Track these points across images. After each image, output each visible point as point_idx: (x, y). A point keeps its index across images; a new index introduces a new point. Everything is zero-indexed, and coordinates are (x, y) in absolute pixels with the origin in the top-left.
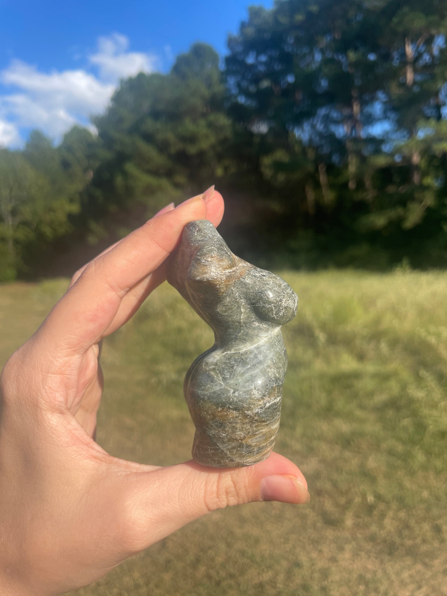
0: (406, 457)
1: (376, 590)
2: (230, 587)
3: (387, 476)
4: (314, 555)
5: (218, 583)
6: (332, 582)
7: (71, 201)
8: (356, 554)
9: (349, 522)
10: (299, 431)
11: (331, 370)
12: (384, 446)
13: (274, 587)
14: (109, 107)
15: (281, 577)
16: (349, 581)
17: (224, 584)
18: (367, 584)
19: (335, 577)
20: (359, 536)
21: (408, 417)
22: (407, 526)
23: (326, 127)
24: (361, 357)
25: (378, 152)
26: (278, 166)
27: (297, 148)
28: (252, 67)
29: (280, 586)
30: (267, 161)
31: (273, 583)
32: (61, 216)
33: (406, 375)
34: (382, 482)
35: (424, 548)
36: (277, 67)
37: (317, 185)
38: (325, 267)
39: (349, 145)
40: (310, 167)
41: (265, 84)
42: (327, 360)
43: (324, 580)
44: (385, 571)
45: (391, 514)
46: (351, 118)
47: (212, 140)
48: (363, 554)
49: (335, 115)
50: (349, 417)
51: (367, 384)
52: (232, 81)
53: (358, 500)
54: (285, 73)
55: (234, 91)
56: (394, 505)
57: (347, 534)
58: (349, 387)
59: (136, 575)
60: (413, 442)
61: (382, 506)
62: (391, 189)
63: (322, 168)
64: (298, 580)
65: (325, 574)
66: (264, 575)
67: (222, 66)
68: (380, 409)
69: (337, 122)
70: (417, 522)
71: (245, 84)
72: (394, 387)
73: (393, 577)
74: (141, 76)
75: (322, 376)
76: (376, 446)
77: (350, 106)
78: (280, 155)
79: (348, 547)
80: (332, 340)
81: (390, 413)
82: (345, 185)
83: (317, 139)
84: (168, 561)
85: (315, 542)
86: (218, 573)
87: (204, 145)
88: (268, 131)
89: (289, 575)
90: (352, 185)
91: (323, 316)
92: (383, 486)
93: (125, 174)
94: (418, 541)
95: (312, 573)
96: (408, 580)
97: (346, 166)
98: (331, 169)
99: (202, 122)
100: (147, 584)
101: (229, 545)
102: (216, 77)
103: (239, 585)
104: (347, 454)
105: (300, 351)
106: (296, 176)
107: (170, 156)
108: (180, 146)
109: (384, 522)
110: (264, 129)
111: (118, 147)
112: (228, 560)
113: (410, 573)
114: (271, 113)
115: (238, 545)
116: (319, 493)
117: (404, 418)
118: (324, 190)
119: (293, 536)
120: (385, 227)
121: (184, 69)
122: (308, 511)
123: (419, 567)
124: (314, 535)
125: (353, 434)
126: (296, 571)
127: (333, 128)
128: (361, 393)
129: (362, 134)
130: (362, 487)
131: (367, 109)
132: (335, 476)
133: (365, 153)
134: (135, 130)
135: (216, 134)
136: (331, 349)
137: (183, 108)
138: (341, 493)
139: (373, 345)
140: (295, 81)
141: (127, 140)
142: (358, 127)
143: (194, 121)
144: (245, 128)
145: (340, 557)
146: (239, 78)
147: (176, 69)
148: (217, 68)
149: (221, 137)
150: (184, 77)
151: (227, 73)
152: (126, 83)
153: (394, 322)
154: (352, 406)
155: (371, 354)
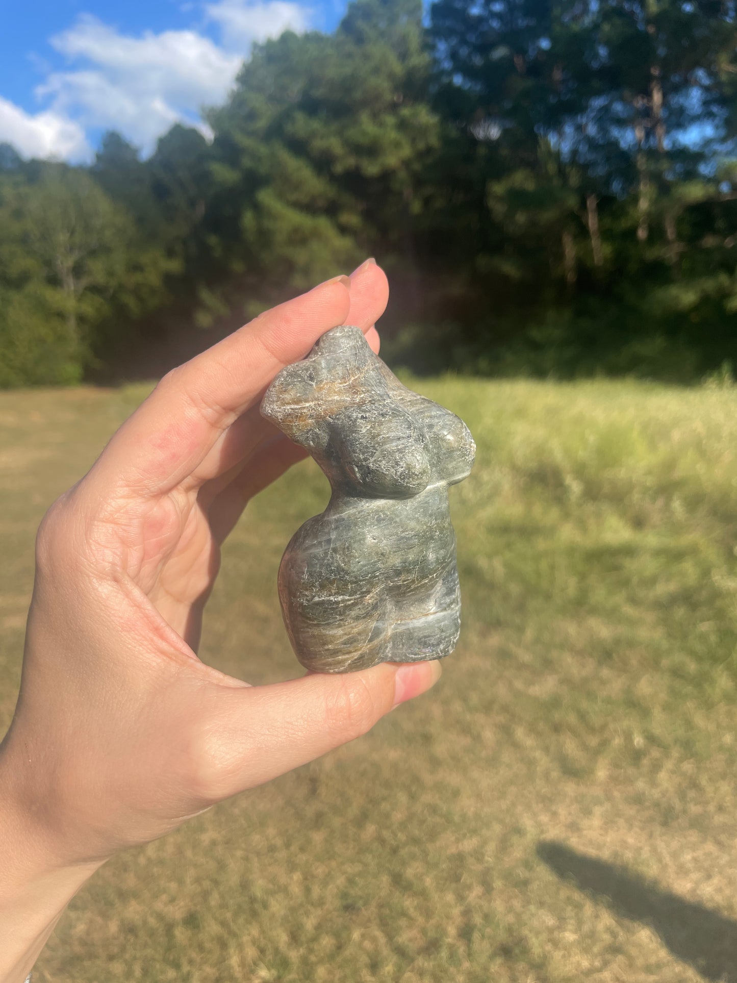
0: (701, 681)
2: (413, 857)
3: (667, 708)
4: (544, 818)
5: (395, 851)
7: (170, 253)
8: (609, 823)
9: (602, 773)
11: (587, 542)
13: (481, 860)
14: (233, 91)
15: (491, 847)
17: (404, 852)
20: (616, 794)
21: (708, 620)
22: (694, 784)
23: (603, 130)
24: (639, 523)
25: (690, 175)
26: (517, 198)
27: (552, 168)
28: (480, 20)
29: (489, 859)
30: (498, 188)
31: (478, 855)
32: (153, 278)
33: (711, 553)
34: (658, 714)
35: (719, 819)
36: (522, 23)
37: (582, 232)
38: (590, 374)
39: (642, 163)
40: (572, 201)
41: (500, 53)
42: (582, 525)
44: (654, 850)
45: (669, 765)
46: (647, 113)
47: (406, 151)
48: (621, 821)
49: (618, 108)
50: (611, 615)
51: (647, 565)
52: (442, 47)
53: (617, 741)
54: (534, 34)
55: (447, 65)
56: (676, 753)
57: (597, 791)
58: (617, 568)
59: (271, 831)
60: (714, 659)
61: (655, 753)
62: (710, 241)
63: (591, 203)
64: (517, 854)
66: (465, 842)
67: (427, 23)
68: (664, 606)
69: (621, 122)
70: (710, 779)
71: (464, 52)
72: (690, 570)
73: (667, 859)
74: (287, 37)
75: (571, 550)
76: (653, 661)
77: (648, 94)
78: (521, 179)
79: (598, 810)
80: (592, 493)
81: (680, 612)
82: (631, 233)
83: (583, 148)
84: (319, 815)
85: (547, 801)
86: (396, 835)
87: (392, 160)
88: (500, 137)
89: (504, 845)
90: (642, 234)
91: (582, 454)
92: (659, 722)
93: (258, 208)
94: (712, 808)
96: (690, 865)
97: (635, 200)
98: (607, 204)
99: (390, 120)
100: (288, 845)
101: (413, 797)
102: (415, 41)
103: (426, 853)
104: (605, 672)
105: (538, 510)
106: (548, 215)
107: (334, 179)
108: (351, 161)
109: (658, 776)
110: (494, 132)
111: (247, 162)
112: (411, 817)
113: (695, 855)
114: (508, 105)
115: (427, 798)
116: (557, 728)
117: (702, 620)
118: (595, 242)
119: (513, 789)
120: (696, 308)
121: (360, 24)
122: (538, 754)
123: (710, 847)
124: (546, 790)
125: (617, 642)
126: (515, 839)
127: (615, 132)
128: (635, 580)
129: (666, 144)
130: (625, 723)
131: (677, 100)
132: (584, 704)
133: (669, 177)
134: (275, 132)
135: (413, 141)
136: (590, 508)
137: (358, 95)
138: (592, 730)
139: (660, 503)
140: (553, 47)
141: (263, 150)
142: (660, 130)
143: (375, 116)
144: (464, 131)
145: (585, 823)
146: (454, 41)
147: (347, 25)
148: (419, 23)
149: (421, 146)
150: (360, 40)
151: (435, 32)
152: (262, 48)
153: (698, 466)
154: (619, 598)
155: (656, 518)
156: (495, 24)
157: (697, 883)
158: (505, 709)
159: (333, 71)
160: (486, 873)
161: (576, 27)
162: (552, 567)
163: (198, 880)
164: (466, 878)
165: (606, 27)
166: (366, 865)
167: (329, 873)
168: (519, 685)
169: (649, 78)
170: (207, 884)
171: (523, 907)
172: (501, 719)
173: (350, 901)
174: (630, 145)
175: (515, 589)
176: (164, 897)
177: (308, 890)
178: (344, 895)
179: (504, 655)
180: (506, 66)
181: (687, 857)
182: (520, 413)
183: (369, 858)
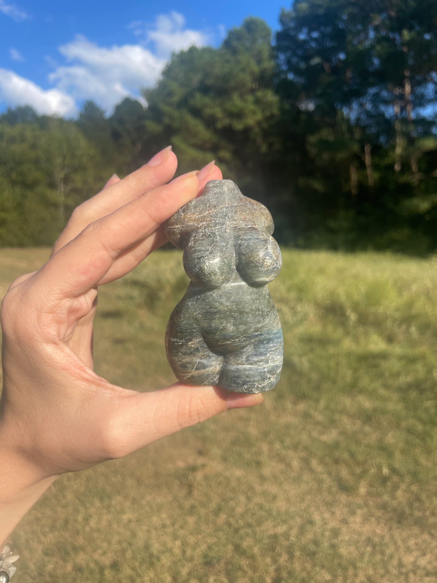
0: (424, 437)
1: (383, 553)
2: (247, 535)
3: (404, 452)
4: (327, 515)
5: (236, 531)
6: (341, 541)
8: (366, 520)
9: (363, 490)
10: (322, 404)
11: (359, 350)
12: (404, 424)
13: (288, 539)
14: (160, 80)
15: (294, 532)
16: (358, 542)
17: (242, 532)
18: (374, 546)
19: (345, 536)
20: (371, 503)
21: (430, 400)
22: (418, 499)
23: (375, 106)
24: (390, 339)
26: (324, 145)
27: (344, 128)
28: (305, 42)
29: (293, 539)
31: (286, 536)
33: (433, 359)
34: (398, 455)
35: (432, 520)
36: (329, 44)
37: (362, 166)
38: (364, 249)
39: (398, 126)
40: (356, 148)
41: (316, 61)
42: (356, 339)
43: (335, 539)
44: (392, 537)
45: (403, 486)
46: (402, 97)
47: (259, 116)
48: (373, 519)
49: (385, 94)
50: (372, 394)
51: (395, 365)
52: (282, 57)
53: (373, 471)
54: (336, 50)
55: (284, 67)
56: (408, 479)
57: (359, 501)
58: (376, 366)
59: (164, 515)
60: (433, 424)
61: (395, 479)
63: (368, 149)
64: (310, 536)
65: (336, 533)
66: (279, 528)
67: (273, 43)
68: (404, 390)
69: (386, 102)
70: (428, 496)
71: (294, 60)
72: (420, 368)
73: (400, 543)
74: (193, 50)
75: (349, 354)
76: (396, 424)
77: (403, 86)
78: (326, 134)
79: (359, 512)
80: (363, 320)
81: (414, 394)
82: (390, 167)
83: (363, 117)
84: (193, 507)
86: (237, 522)
87: (251, 121)
88: (314, 109)
89: (302, 530)
90: (397, 167)
91: (356, 297)
92: (398, 460)
94: (428, 513)
95: (324, 531)
96: (413, 547)
97: (394, 148)
98: (377, 150)
99: (250, 98)
100: (173, 525)
101: (249, 499)
102: (266, 53)
103: (255, 534)
104: (367, 429)
105: (330, 329)
106: (341, 155)
107: (216, 131)
108: (227, 121)
109: (397, 493)
110: (311, 106)
111: (166, 121)
112: (247, 511)
113: (416, 541)
114: (319, 91)
115: (257, 500)
116: (337, 461)
117: (427, 400)
118: (369, 171)
119: (309, 497)
120: (429, 212)
121: (235, 43)
122: (325, 476)
123: (426, 536)
124: (329, 499)
125: (375, 410)
126: (308, 527)
127: (382, 108)
128: (387, 374)
129: (413, 115)
130: (378, 460)
131: (420, 90)
132: (353, 448)
133: (414, 134)
134: (184, 103)
135: (263, 111)
136: (361, 329)
137: (232, 84)
138: (358, 464)
139: (404, 327)
140: (347, 59)
141: (176, 114)
142: (409, 108)
143: (242, 96)
144: (293, 106)
145: (351, 519)
146: (289, 54)
147: (227, 44)
148: (269, 43)
149: (268, 113)
150: (235, 52)
151: (278, 48)
152: (178, 56)
153: (427, 307)
154: (377, 385)
155: (401, 337)
156: (313, 44)
157: (417, 558)
158: (306, 448)
159: (218, 70)
160: (291, 546)
161: (360, 47)
162: (337, 364)
163: (120, 542)
164: (278, 549)
165: (378, 48)
166: (219, 538)
167: (197, 542)
168: (315, 434)
169: (404, 77)
170: (125, 545)
171: (312, 568)
172: (303, 454)
173: (208, 560)
174: (391, 116)
175: (315, 376)
176: (100, 551)
177: (184, 552)
178: (205, 556)
179: (306, 416)
180: (319, 68)
181: (412, 542)
182: (321, 271)
183: (221, 534)
